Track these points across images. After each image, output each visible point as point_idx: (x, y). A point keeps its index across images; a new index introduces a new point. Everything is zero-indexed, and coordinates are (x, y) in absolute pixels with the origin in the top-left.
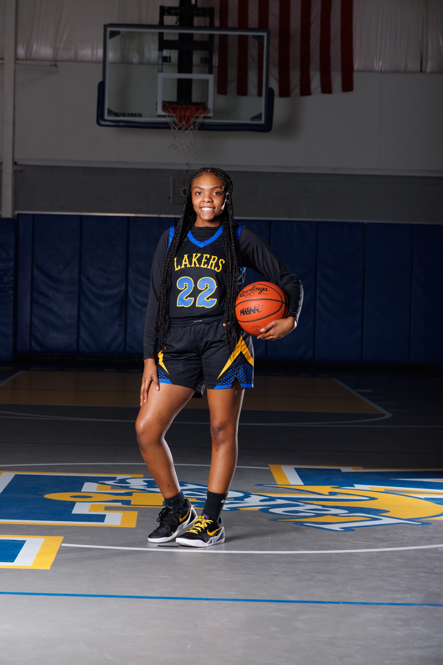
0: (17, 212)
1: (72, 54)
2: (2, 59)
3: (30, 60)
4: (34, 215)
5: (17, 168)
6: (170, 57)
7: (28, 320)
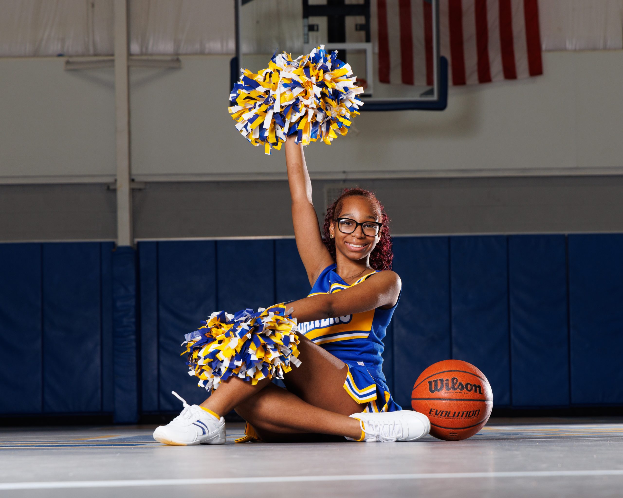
0: (137, 240)
1: (197, 47)
2: (112, 55)
3: (146, 54)
4: (158, 243)
5: (135, 186)
6: (317, 26)
7: (155, 372)
